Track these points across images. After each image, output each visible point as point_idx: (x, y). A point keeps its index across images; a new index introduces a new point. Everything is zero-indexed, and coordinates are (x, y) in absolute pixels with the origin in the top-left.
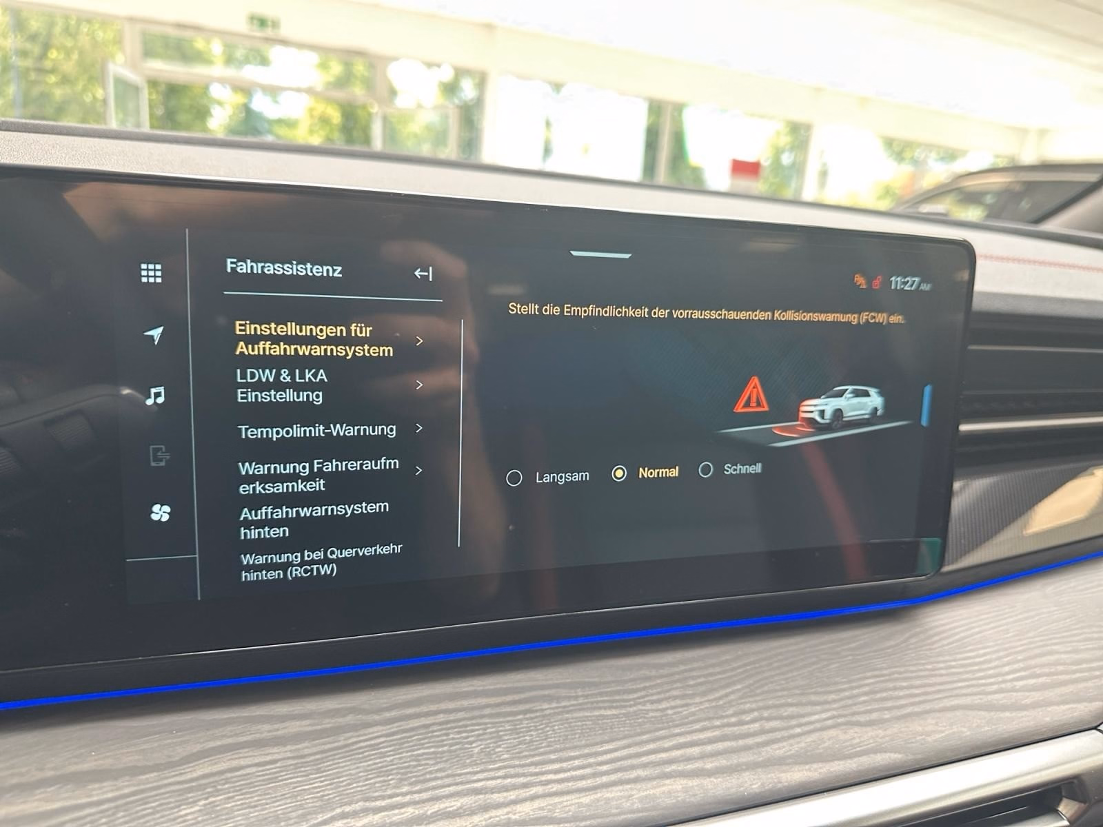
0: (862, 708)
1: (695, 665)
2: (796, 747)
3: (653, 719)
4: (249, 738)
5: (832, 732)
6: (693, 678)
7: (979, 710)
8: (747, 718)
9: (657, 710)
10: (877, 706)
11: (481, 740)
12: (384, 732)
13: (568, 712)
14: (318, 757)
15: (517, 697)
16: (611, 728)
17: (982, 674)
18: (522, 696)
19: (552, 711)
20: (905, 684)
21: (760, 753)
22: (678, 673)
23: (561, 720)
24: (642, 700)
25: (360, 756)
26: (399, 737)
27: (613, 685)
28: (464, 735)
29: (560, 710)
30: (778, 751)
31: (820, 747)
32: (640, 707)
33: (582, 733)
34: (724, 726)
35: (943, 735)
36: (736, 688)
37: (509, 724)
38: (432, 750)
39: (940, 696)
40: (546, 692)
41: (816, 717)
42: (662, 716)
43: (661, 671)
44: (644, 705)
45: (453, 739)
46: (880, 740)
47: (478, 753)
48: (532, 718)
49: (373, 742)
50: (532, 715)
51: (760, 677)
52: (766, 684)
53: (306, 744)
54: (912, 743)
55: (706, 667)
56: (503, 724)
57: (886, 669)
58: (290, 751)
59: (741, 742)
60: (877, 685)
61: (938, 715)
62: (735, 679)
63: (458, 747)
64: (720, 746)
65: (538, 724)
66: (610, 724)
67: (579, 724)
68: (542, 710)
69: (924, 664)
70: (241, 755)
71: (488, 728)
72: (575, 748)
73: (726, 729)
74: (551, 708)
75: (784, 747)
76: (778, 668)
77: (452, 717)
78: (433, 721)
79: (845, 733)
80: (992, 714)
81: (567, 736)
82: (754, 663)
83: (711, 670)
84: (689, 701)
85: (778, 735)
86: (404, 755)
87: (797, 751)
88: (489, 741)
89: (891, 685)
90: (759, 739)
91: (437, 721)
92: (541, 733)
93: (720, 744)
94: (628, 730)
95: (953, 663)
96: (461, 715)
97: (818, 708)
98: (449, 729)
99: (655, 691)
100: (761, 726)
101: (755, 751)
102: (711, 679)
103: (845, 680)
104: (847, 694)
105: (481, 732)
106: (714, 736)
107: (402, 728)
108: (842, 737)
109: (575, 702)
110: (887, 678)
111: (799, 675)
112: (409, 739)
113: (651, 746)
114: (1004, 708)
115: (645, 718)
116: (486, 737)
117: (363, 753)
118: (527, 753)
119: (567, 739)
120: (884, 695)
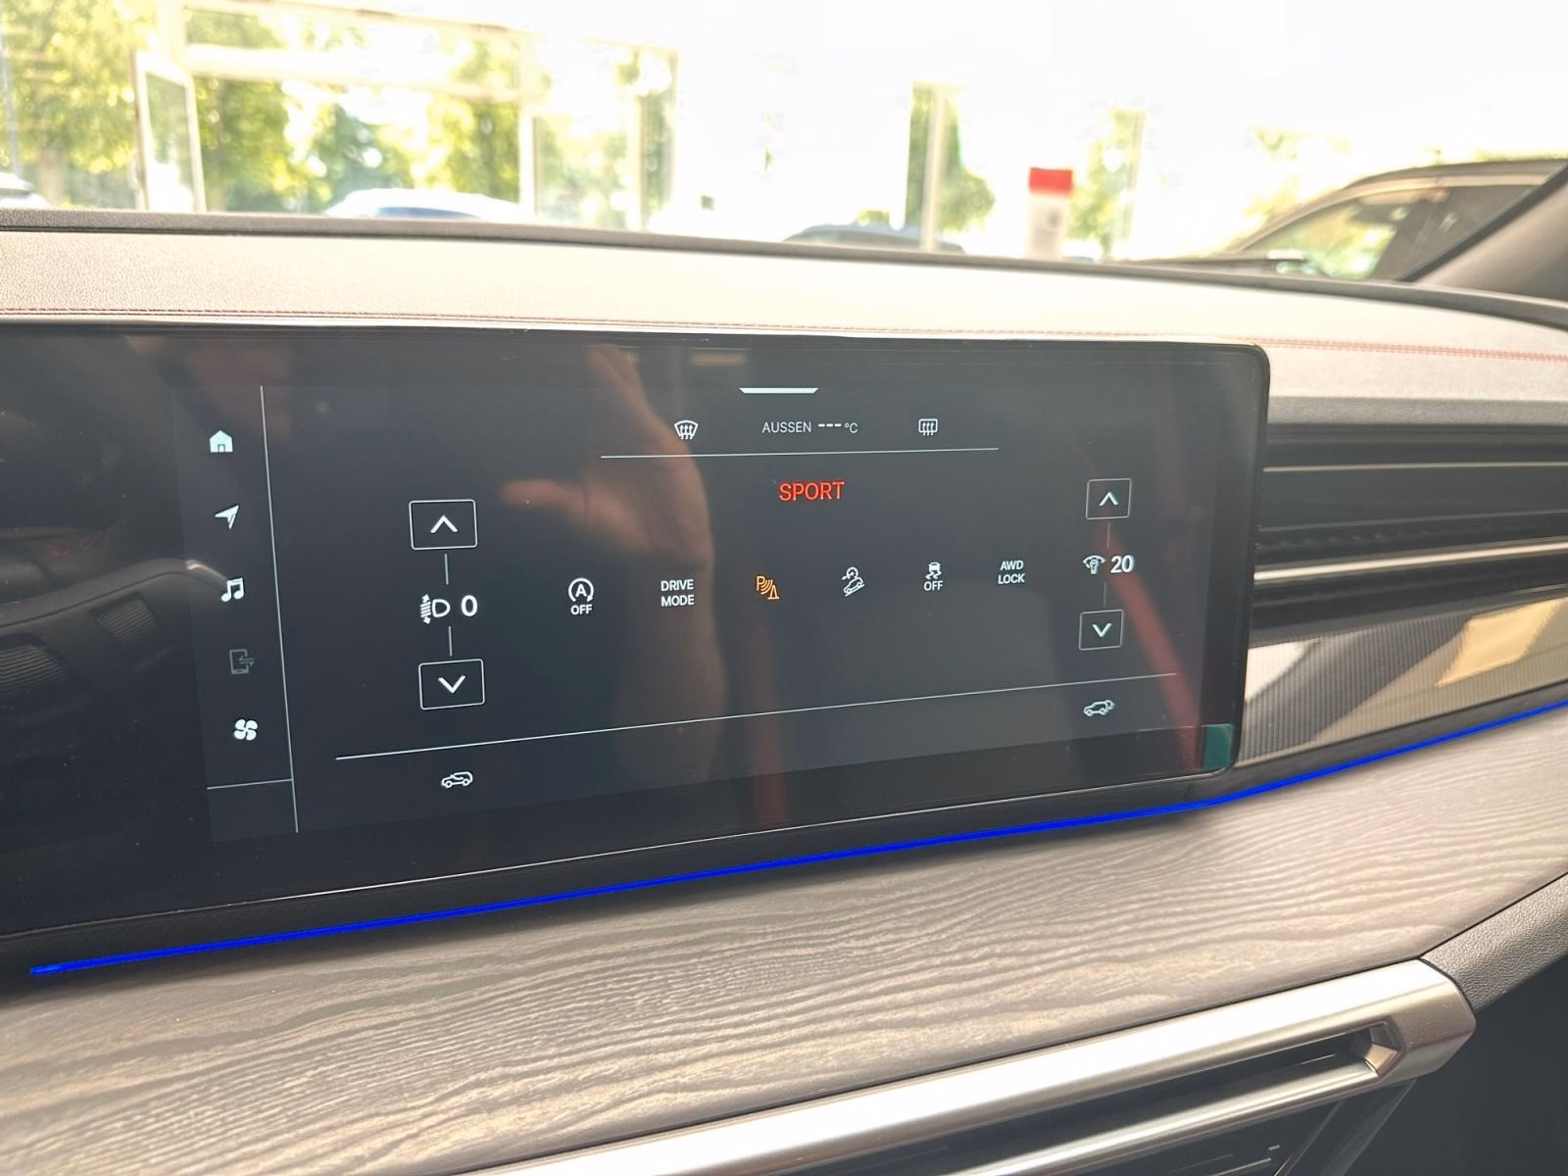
0: (1121, 940)
1: (915, 891)
2: (1033, 990)
3: (857, 959)
4: (364, 996)
5: (1081, 971)
6: (911, 907)
7: (1270, 939)
8: (974, 954)
9: (863, 948)
10: (1140, 938)
11: (646, 990)
12: (528, 984)
13: (753, 953)
14: (447, 1016)
15: (690, 937)
16: (806, 971)
17: (1280, 894)
18: (698, 935)
19: (734, 952)
20: (1179, 909)
21: (987, 998)
22: (892, 901)
23: (744, 963)
24: (846, 936)
25: (499, 1013)
26: (546, 989)
27: (811, 918)
28: (625, 984)
29: (744, 950)
30: (1010, 995)
31: (1064, 989)
32: (843, 944)
33: (769, 978)
34: (944, 965)
35: (1219, 970)
36: (962, 918)
37: (681, 969)
38: (586, 1004)
39: (1223, 922)
40: (728, 930)
41: (1062, 952)
42: (868, 955)
43: (872, 899)
44: (848, 942)
45: (611, 990)
46: (1141, 980)
47: (642, 1006)
48: (708, 962)
49: (513, 996)
50: (709, 958)
51: (995, 903)
52: (1002, 912)
53: (434, 1001)
54: (1181, 981)
55: (929, 893)
56: (672, 970)
57: (1156, 891)
58: (414, 1010)
59: (965, 985)
60: (1143, 912)
61: (1217, 946)
62: (964, 906)
63: (616, 999)
64: (938, 990)
65: (715, 969)
66: (805, 966)
67: (767, 967)
68: (722, 951)
69: (1206, 884)
70: (355, 1017)
71: (654, 975)
72: (758, 996)
73: (948, 968)
74: (732, 949)
75: (1018, 990)
76: (1019, 891)
77: (611, 963)
78: (587, 969)
79: (1097, 971)
80: (1286, 943)
81: (751, 982)
82: (990, 885)
83: (934, 897)
84: (903, 935)
85: (1012, 975)
86: (551, 1011)
87: (1035, 995)
88: (655, 991)
89: (1161, 911)
90: (987, 981)
91: (592, 969)
92: (719, 980)
93: (938, 987)
94: (826, 973)
95: (1244, 882)
96: (623, 960)
97: (1066, 941)
98: (607, 977)
99: (862, 924)
100: (991, 964)
101: (982, 995)
102: (933, 907)
103: (1102, 906)
104: (1103, 922)
105: (645, 980)
106: (931, 979)
107: (548, 979)
108: (1092, 976)
109: (763, 941)
110: (1157, 902)
111: (1046, 900)
112: (558, 992)
113: (854, 992)
114: (1301, 936)
115: (848, 957)
116: (651, 986)
117: (502, 1009)
118: (701, 1004)
119: (750, 986)
120: (1151, 923)
